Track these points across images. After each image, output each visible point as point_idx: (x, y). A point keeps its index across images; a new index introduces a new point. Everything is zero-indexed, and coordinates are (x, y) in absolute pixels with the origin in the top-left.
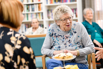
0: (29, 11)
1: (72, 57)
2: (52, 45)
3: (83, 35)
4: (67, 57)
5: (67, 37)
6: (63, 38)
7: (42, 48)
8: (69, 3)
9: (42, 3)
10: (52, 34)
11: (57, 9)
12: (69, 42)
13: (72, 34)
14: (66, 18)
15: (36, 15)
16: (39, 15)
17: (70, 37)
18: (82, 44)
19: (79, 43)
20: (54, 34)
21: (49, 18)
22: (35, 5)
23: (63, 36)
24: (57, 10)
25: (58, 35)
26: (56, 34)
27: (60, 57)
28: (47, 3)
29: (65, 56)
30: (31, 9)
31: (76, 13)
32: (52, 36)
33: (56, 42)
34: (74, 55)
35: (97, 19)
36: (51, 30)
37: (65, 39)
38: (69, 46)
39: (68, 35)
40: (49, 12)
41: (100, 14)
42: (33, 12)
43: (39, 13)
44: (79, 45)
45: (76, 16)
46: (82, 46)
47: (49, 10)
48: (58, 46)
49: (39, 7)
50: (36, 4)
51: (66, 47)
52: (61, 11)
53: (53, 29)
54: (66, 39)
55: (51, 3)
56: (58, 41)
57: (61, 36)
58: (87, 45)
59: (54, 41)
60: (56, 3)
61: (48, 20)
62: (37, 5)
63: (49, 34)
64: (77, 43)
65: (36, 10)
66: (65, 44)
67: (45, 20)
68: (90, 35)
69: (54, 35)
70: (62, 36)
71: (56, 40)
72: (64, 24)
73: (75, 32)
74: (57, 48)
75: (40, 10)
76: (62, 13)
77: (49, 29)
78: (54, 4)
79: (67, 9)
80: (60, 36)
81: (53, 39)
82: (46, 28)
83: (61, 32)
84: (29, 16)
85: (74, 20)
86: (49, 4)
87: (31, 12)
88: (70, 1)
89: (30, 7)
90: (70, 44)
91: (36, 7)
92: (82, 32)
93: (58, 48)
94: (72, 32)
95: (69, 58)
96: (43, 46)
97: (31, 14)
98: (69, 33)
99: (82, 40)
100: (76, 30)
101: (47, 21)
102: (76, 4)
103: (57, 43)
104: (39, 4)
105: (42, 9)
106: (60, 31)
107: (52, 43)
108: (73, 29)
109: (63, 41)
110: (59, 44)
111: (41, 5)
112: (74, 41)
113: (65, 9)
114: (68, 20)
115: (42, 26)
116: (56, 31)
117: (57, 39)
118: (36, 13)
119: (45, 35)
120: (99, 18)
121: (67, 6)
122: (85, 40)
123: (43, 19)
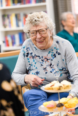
1: (71, 86)
5: (47, 60)
6: (42, 60)
12: (50, 66)
13: (54, 55)
17: (52, 60)
19: (65, 69)
20: (30, 53)
25: (35, 55)
27: (53, 87)
29: (61, 87)
32: (27, 56)
33: (32, 65)
36: (26, 48)
38: (51, 72)
39: (49, 56)
48: (36, 71)
51: (46, 73)
54: (47, 62)
56: (36, 63)
57: (39, 56)
59: (30, 63)
63: (23, 53)
64: (63, 69)
66: (45, 69)
69: (30, 55)
70: (41, 57)
71: (32, 63)
73: (59, 54)
80: (37, 56)
81: (28, 61)
83: (39, 51)
93: (35, 74)
98: (51, 54)
103: (35, 66)
106: (37, 50)
107: (27, 67)
108: (55, 48)
109: (42, 64)
110: (36, 68)
117: (34, 61)
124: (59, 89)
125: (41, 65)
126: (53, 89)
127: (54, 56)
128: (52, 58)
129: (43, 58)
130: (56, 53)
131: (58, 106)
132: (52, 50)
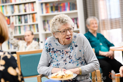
0: (21, 23)
1: (72, 75)
2: (49, 62)
3: (85, 49)
4: (66, 76)
5: (67, 52)
6: (63, 54)
7: (39, 66)
8: (68, 11)
9: (36, 13)
10: (50, 49)
11: (55, 19)
12: (69, 57)
13: (73, 48)
14: (65, 29)
15: (30, 27)
16: (34, 27)
17: (71, 52)
18: (84, 59)
19: (81, 58)
20: (52, 48)
21: (45, 30)
22: (28, 16)
23: (63, 51)
24: (55, 21)
25: (57, 50)
26: (54, 49)
27: (57, 76)
28: (43, 13)
29: (64, 75)
30: (23, 21)
31: (77, 24)
32: (49, 51)
33: (54, 58)
34: (74, 73)
35: (103, 30)
36: (48, 44)
37: (64, 55)
38: (70, 62)
39: (68, 49)
40: (45, 23)
41: (106, 23)
42: (26, 24)
43: (33, 25)
44: (81, 62)
45: (78, 27)
46: (84, 62)
47: (45, 20)
49: (33, 18)
50: (29, 14)
51: (66, 64)
52: (59, 21)
53: (51, 43)
54: (66, 54)
55: (47, 12)
56: (57, 57)
57: (60, 51)
58: (90, 61)
60: (53, 12)
61: (44, 32)
62: (31, 16)
63: (46, 49)
64: (79, 59)
65: (30, 21)
66: (65, 60)
67: (41, 33)
68: (94, 49)
69: (51, 50)
70: (61, 51)
72: (63, 36)
73: (76, 46)
74: (56, 65)
75: (35, 22)
76: (61, 23)
77: (46, 43)
78: (50, 13)
79: (66, 19)
80: (58, 51)
82: (42, 42)
83: (60, 47)
84: (22, 28)
85: (75, 32)
86: (45, 14)
87: (23, 24)
88: (70, 10)
89: (23, 18)
90: (70, 60)
91: (30, 18)
92: (84, 45)
94: (73, 46)
95: (69, 77)
96: (39, 64)
97: (24, 26)
98: (70, 47)
99: (85, 55)
100: (77, 43)
101: (43, 34)
102: (77, 13)
103: (56, 59)
104: (32, 14)
105: (37, 20)
106: (58, 46)
107: (49, 60)
108: (73, 42)
109: (63, 57)
110: (57, 61)
111: (36, 15)
112: (75, 56)
113: (65, 18)
114: (68, 31)
115: (37, 40)
116: (54, 46)
117: (55, 55)
118: (30, 25)
119: (41, 51)
120: (104, 28)
121: (66, 16)
122: (88, 54)
123: (38, 31)
124: (62, 78)
128: (71, 51)
129: (64, 52)
132: (71, 44)
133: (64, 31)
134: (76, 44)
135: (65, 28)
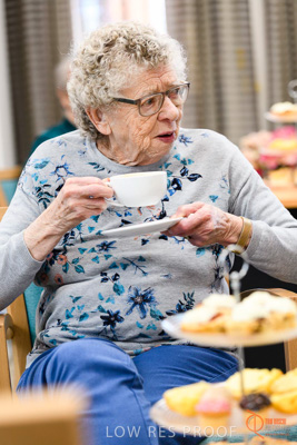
13: (176, 181)
37: (133, 211)
38: (164, 237)
51: (144, 241)
54: (145, 209)
56: (97, 218)
63: (38, 184)
74: (93, 250)
77: (37, 162)
93: (97, 249)
94: (177, 174)
100: (197, 167)
103: (91, 229)
106: (105, 171)
108: (176, 157)
116: (82, 172)
124: (257, 331)
125: (123, 221)
126: (223, 330)
127: (175, 186)
130: (183, 175)
131: (250, 405)
132: (167, 165)
133: (151, 101)
134: (192, 169)
135: (154, 87)
